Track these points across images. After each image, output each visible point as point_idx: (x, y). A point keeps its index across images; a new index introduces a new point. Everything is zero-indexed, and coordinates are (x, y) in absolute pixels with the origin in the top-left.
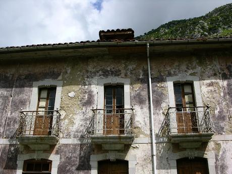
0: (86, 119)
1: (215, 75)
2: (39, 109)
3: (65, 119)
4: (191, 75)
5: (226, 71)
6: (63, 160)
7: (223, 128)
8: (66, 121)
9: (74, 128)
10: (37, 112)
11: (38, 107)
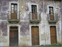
0: (27, 15)
1: (58, 6)
2: (12, 11)
3: (21, 14)
4: (53, 5)
5: (60, 5)
6: (22, 26)
7: (59, 19)
8: (21, 15)
9: (24, 17)
10: (11, 12)
11: (11, 10)
